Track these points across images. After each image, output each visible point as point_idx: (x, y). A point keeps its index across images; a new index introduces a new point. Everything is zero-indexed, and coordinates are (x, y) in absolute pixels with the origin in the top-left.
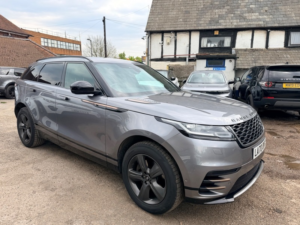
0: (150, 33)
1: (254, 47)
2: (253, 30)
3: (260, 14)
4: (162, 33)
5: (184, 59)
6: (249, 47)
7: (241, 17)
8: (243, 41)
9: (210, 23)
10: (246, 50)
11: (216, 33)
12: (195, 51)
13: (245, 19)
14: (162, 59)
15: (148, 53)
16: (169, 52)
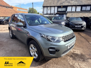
0: (44, 7)
1: (72, 11)
2: (72, 6)
3: (74, 1)
4: (47, 7)
5: (53, 14)
6: (71, 11)
7: (69, 2)
8: (69, 9)
9: (60, 4)
10: (70, 12)
11: (62, 7)
12: (56, 12)
13: (70, 3)
14: (47, 14)
15: (43, 12)
16: (49, 12)
